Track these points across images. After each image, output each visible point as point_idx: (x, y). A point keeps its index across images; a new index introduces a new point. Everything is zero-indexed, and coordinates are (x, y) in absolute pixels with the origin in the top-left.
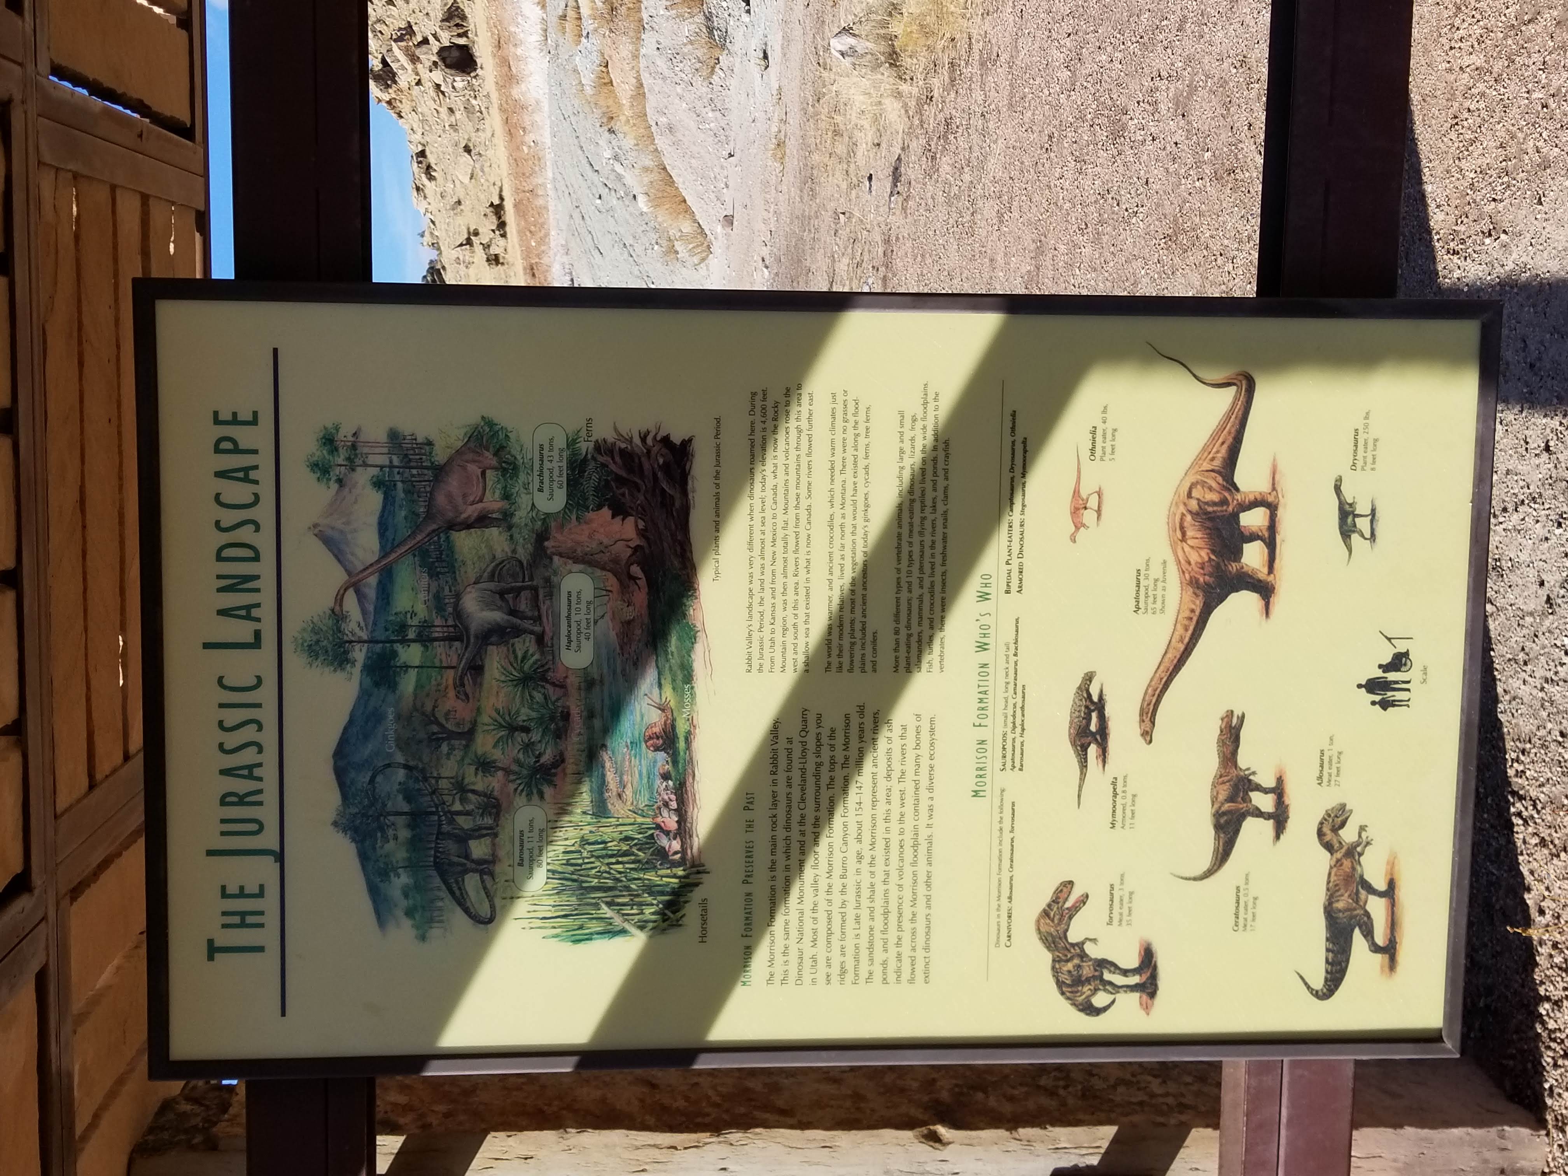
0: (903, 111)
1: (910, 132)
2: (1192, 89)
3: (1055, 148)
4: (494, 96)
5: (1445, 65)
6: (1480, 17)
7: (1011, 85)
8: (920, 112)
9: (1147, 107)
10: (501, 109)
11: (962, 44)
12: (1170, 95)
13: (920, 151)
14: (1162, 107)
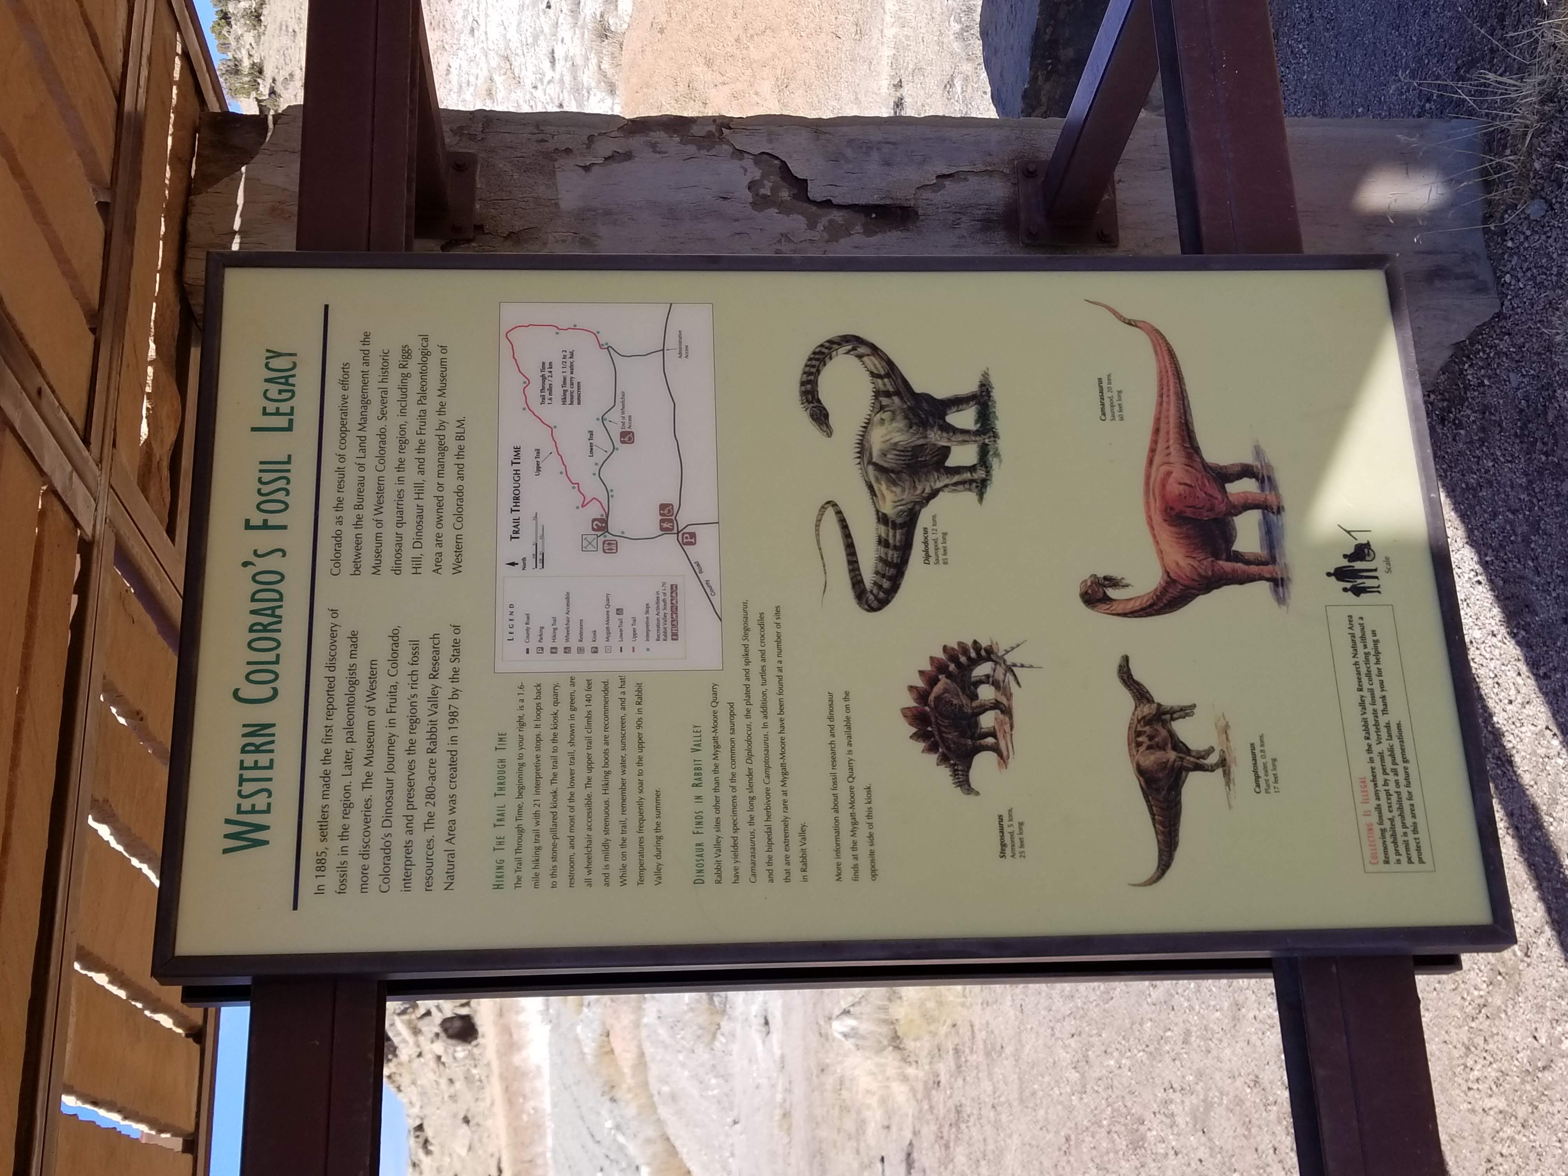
0: (911, 1095)
1: (919, 1117)
2: (1209, 1106)
3: (1073, 1151)
4: (495, 1066)
5: (1466, 1106)
6: (1492, 1060)
7: (1020, 1079)
8: (928, 1095)
9: (1164, 1119)
10: (502, 1077)
11: (964, 1030)
12: (1186, 1109)
13: (932, 1138)
14: (1180, 1120)
